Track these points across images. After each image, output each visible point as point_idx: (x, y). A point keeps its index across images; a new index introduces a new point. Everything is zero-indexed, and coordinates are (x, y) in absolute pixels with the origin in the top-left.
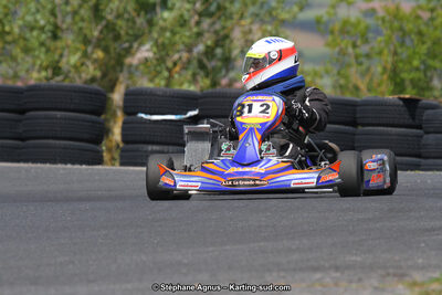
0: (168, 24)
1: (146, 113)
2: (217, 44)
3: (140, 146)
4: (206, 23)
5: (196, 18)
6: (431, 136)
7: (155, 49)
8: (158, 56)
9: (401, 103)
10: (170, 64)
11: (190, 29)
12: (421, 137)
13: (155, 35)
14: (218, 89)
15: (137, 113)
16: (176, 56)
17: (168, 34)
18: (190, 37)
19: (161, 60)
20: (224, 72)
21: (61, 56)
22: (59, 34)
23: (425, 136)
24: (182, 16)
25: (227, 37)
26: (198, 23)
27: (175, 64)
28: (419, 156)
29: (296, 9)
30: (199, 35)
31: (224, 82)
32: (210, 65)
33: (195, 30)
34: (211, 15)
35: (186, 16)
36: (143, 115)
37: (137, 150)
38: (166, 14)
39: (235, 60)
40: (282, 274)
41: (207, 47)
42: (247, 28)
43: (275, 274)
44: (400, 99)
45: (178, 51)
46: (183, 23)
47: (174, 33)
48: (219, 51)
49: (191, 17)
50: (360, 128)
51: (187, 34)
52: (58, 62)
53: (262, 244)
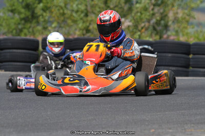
0: (139, 10)
2: (162, 19)
4: (156, 9)
5: (152, 7)
7: (133, 21)
8: (134, 24)
10: (140, 28)
11: (149, 12)
13: (133, 14)
14: (162, 40)
16: (143, 25)
17: (139, 14)
18: (149, 16)
19: (136, 26)
20: (165, 32)
21: (90, 24)
22: (89, 14)
24: (145, 6)
25: (166, 15)
26: (153, 9)
27: (142, 28)
29: (199, 2)
30: (153, 14)
31: (165, 36)
32: (159, 28)
33: (151, 12)
34: (159, 5)
35: (147, 6)
38: (138, 5)
39: (170, 26)
40: (192, 125)
41: (157, 20)
42: (176, 11)
43: (189, 125)
45: (144, 22)
46: (146, 9)
47: (141, 14)
48: (162, 22)
49: (150, 6)
51: (148, 14)
52: (88, 27)
53: (183, 111)
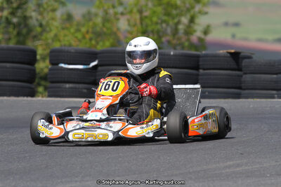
1: (65, 63)
3: (61, 85)
6: (248, 76)
9: (229, 55)
12: (242, 76)
15: (59, 64)
23: (244, 76)
28: (240, 88)
36: (63, 65)
37: (59, 87)
44: (228, 53)
50: (201, 71)
